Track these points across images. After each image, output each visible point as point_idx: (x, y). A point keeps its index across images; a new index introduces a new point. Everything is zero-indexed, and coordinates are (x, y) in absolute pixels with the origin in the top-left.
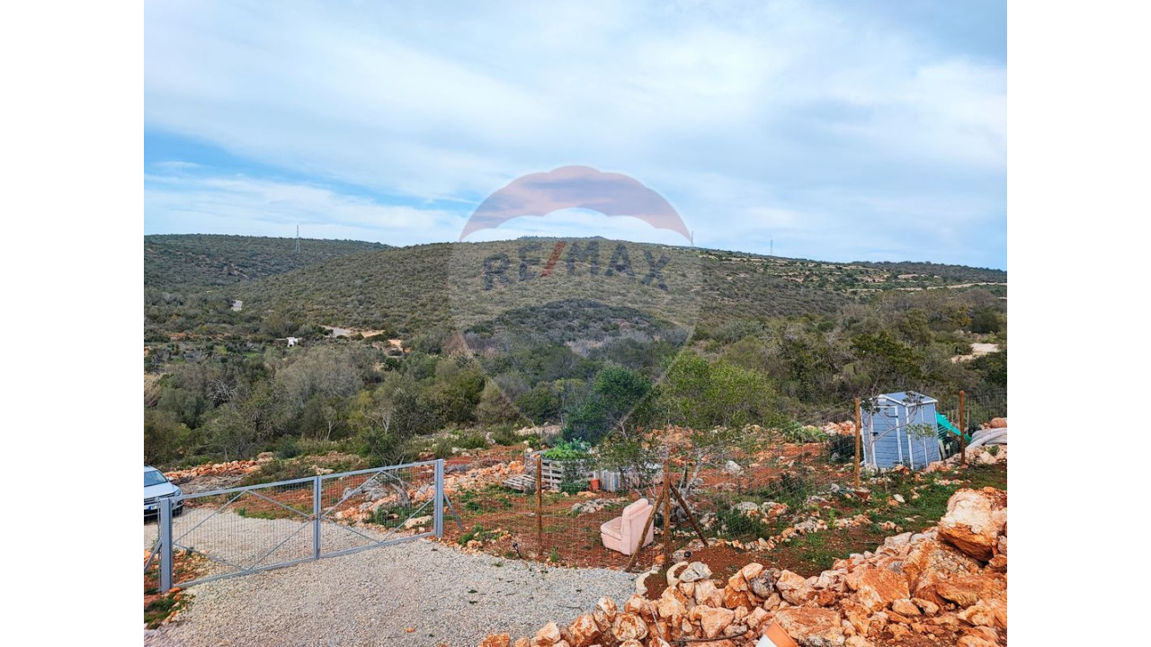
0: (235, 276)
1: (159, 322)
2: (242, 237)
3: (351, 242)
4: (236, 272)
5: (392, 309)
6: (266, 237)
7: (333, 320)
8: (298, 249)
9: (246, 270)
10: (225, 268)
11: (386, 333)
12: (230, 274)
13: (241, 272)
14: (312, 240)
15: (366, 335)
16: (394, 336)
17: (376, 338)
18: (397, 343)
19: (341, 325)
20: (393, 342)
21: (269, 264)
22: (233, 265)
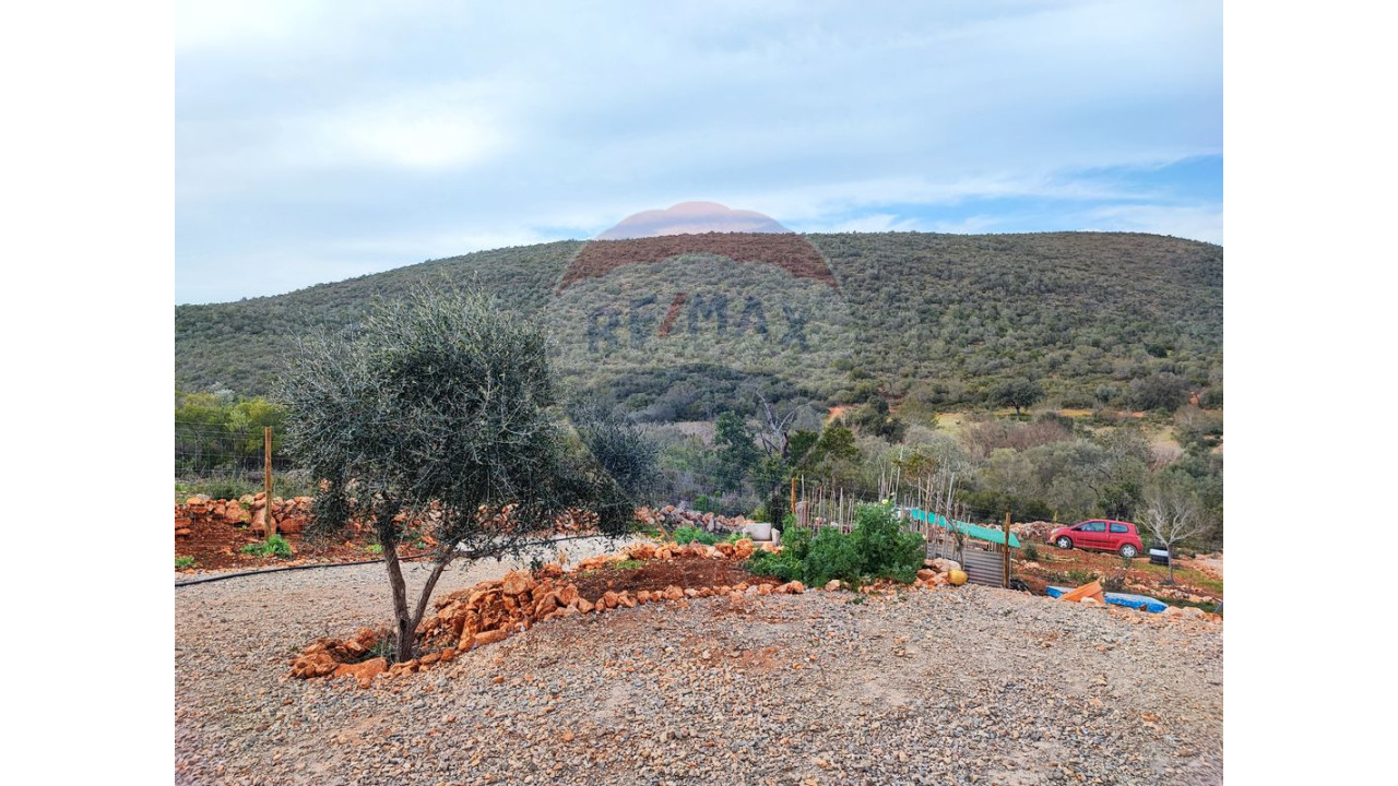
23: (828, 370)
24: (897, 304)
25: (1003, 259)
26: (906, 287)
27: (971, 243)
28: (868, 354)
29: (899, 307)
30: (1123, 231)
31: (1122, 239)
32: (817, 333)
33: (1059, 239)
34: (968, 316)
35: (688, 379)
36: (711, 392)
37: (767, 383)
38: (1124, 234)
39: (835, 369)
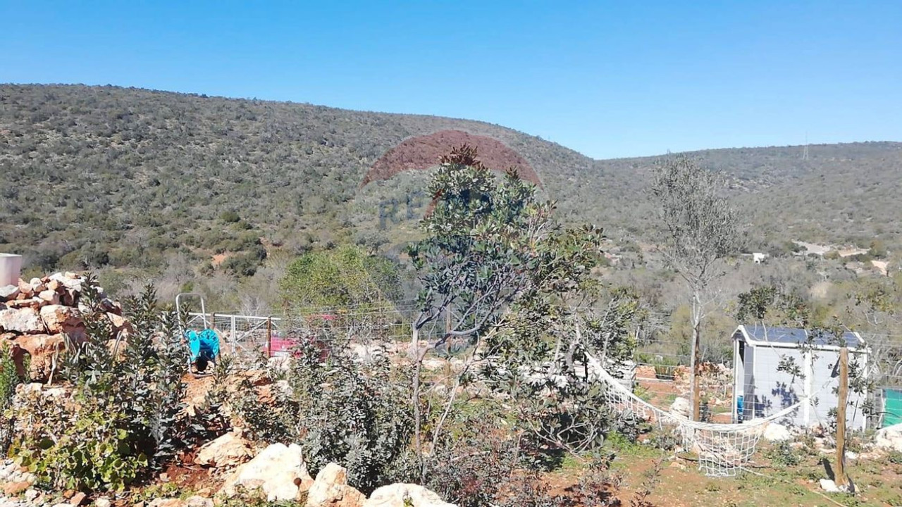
0: (735, 189)
1: (637, 234)
2: (749, 149)
3: (874, 144)
4: (737, 185)
5: (891, 223)
6: (773, 147)
7: (811, 236)
8: (806, 157)
9: (748, 183)
10: (727, 181)
11: (870, 253)
12: (731, 188)
13: (742, 185)
14: (825, 145)
15: (843, 254)
16: (879, 256)
17: (857, 258)
18: (881, 265)
19: (819, 241)
20: (876, 263)
21: (772, 175)
22: (734, 178)
23: (215, 221)
24: (287, 165)
25: (377, 134)
26: (295, 150)
27: (354, 117)
28: (254, 208)
29: (288, 168)
30: (466, 118)
31: (464, 125)
32: (209, 188)
33: (420, 120)
34: (347, 178)
35: (68, 229)
36: (92, 242)
37: (153, 233)
38: (467, 120)
39: (223, 221)
